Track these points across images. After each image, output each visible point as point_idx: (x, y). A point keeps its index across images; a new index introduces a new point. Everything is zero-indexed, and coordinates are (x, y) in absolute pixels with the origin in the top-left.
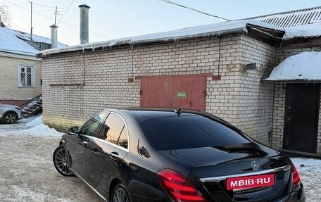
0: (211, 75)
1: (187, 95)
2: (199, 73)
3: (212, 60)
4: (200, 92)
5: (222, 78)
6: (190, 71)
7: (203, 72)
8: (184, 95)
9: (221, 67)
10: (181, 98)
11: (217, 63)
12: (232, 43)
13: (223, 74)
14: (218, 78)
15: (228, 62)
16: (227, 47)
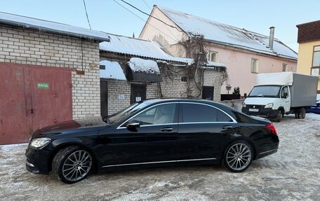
0: (74, 69)
1: (51, 86)
2: (62, 66)
3: (76, 57)
4: (65, 83)
5: (86, 73)
6: (51, 63)
7: (67, 66)
8: (46, 86)
9: (84, 64)
10: (42, 89)
11: (81, 61)
12: (92, 47)
13: (86, 70)
14: (82, 73)
15: (91, 62)
16: (89, 49)
